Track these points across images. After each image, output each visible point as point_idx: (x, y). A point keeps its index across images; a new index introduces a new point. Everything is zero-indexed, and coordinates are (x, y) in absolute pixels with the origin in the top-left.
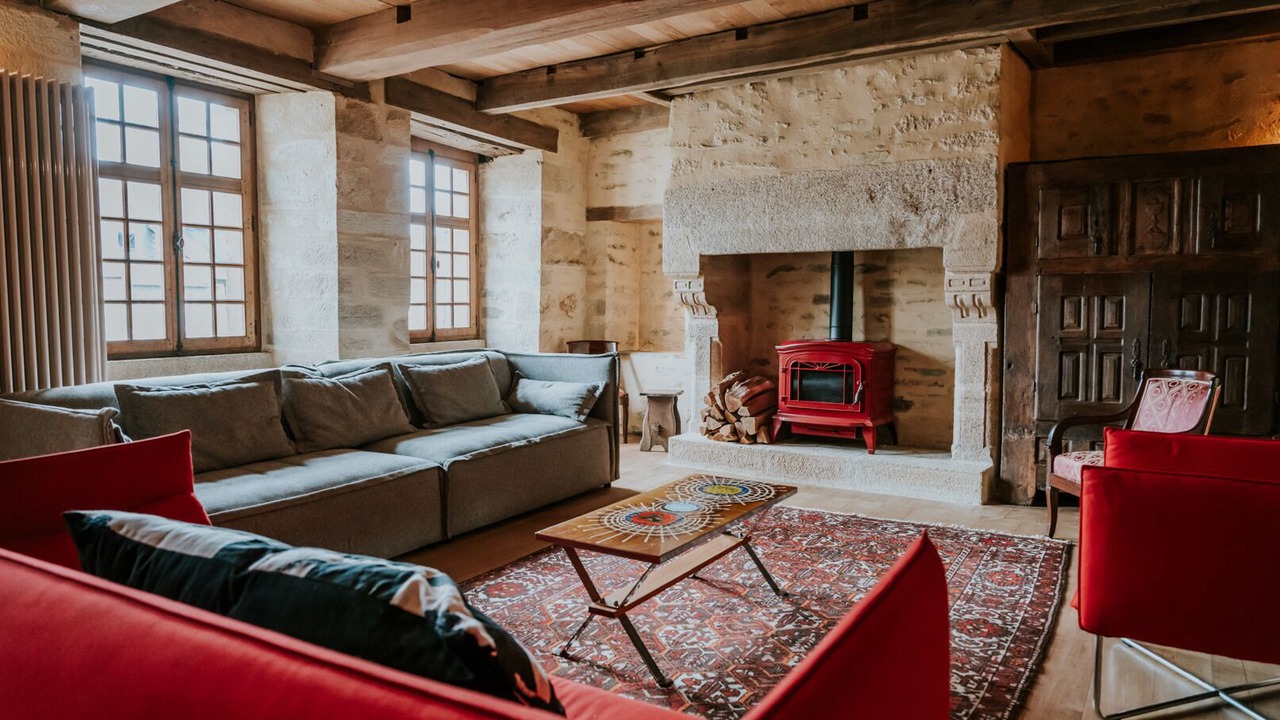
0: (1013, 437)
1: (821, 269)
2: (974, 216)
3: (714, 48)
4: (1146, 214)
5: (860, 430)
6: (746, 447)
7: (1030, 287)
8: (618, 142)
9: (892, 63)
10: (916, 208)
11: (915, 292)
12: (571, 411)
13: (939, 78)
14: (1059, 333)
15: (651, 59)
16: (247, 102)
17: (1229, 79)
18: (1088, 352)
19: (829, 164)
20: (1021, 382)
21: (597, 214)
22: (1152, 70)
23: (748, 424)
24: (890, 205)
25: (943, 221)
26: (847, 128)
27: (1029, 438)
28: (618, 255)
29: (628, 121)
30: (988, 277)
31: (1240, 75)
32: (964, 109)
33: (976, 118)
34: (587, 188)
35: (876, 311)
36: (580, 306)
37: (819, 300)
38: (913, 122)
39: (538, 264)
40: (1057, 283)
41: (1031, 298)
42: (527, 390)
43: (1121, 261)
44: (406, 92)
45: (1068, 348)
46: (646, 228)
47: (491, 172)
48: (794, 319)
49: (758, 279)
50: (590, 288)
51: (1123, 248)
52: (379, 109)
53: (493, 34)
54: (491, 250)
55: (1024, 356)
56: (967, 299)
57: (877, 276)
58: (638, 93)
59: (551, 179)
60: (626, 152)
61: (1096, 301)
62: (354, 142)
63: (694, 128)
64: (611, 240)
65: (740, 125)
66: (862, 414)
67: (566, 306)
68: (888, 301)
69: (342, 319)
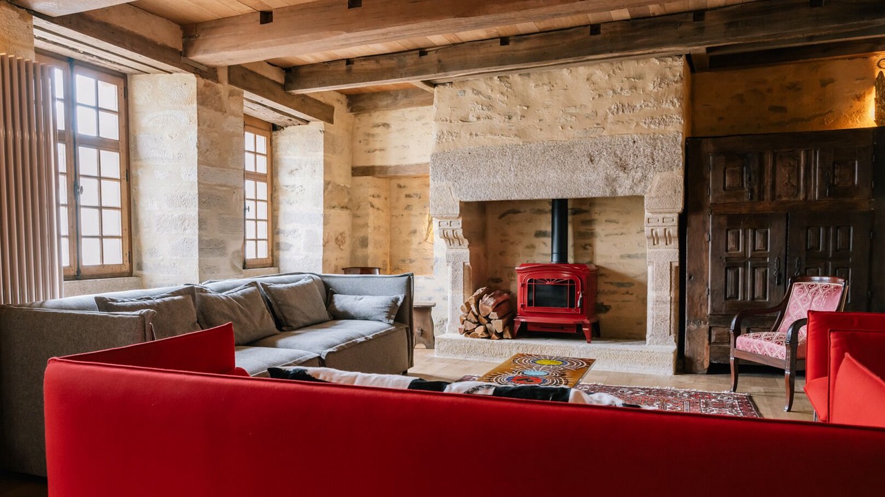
0: (693, 327)
1: (540, 212)
2: (666, 174)
3: (483, 50)
4: (783, 173)
5: (579, 326)
6: (496, 342)
7: (704, 223)
8: (378, 117)
9: (605, 65)
10: (624, 168)
11: (611, 228)
12: (383, 317)
13: (640, 77)
14: (725, 255)
15: (432, 57)
16: (122, 79)
17: (824, 84)
18: (745, 266)
19: (559, 136)
20: (698, 289)
21: (358, 171)
22: (772, 75)
23: (497, 325)
24: (605, 166)
25: (644, 177)
26: (572, 110)
27: (705, 327)
28: (376, 202)
29: (389, 101)
30: (676, 217)
31: (832, 81)
32: (658, 99)
33: (666, 106)
34: (352, 151)
35: (583, 242)
36: (348, 241)
37: (540, 234)
38: (622, 108)
39: (320, 209)
40: (723, 220)
41: (706, 231)
42: (341, 301)
43: (766, 205)
44: (243, 77)
45: (731, 264)
46: (394, 182)
47: (283, 138)
48: (520, 249)
49: (492, 219)
50: (354, 227)
51: (768, 196)
52: (224, 87)
53: (345, 35)
54: (283, 198)
55: (700, 271)
56: (660, 231)
57: (583, 217)
58: (416, 82)
59: (330, 145)
60: (386, 125)
61: (750, 232)
62: (210, 113)
63: (453, 108)
64: (372, 191)
65: (490, 107)
66: (583, 314)
67: (339, 241)
68: (591, 235)
69: (200, 250)
